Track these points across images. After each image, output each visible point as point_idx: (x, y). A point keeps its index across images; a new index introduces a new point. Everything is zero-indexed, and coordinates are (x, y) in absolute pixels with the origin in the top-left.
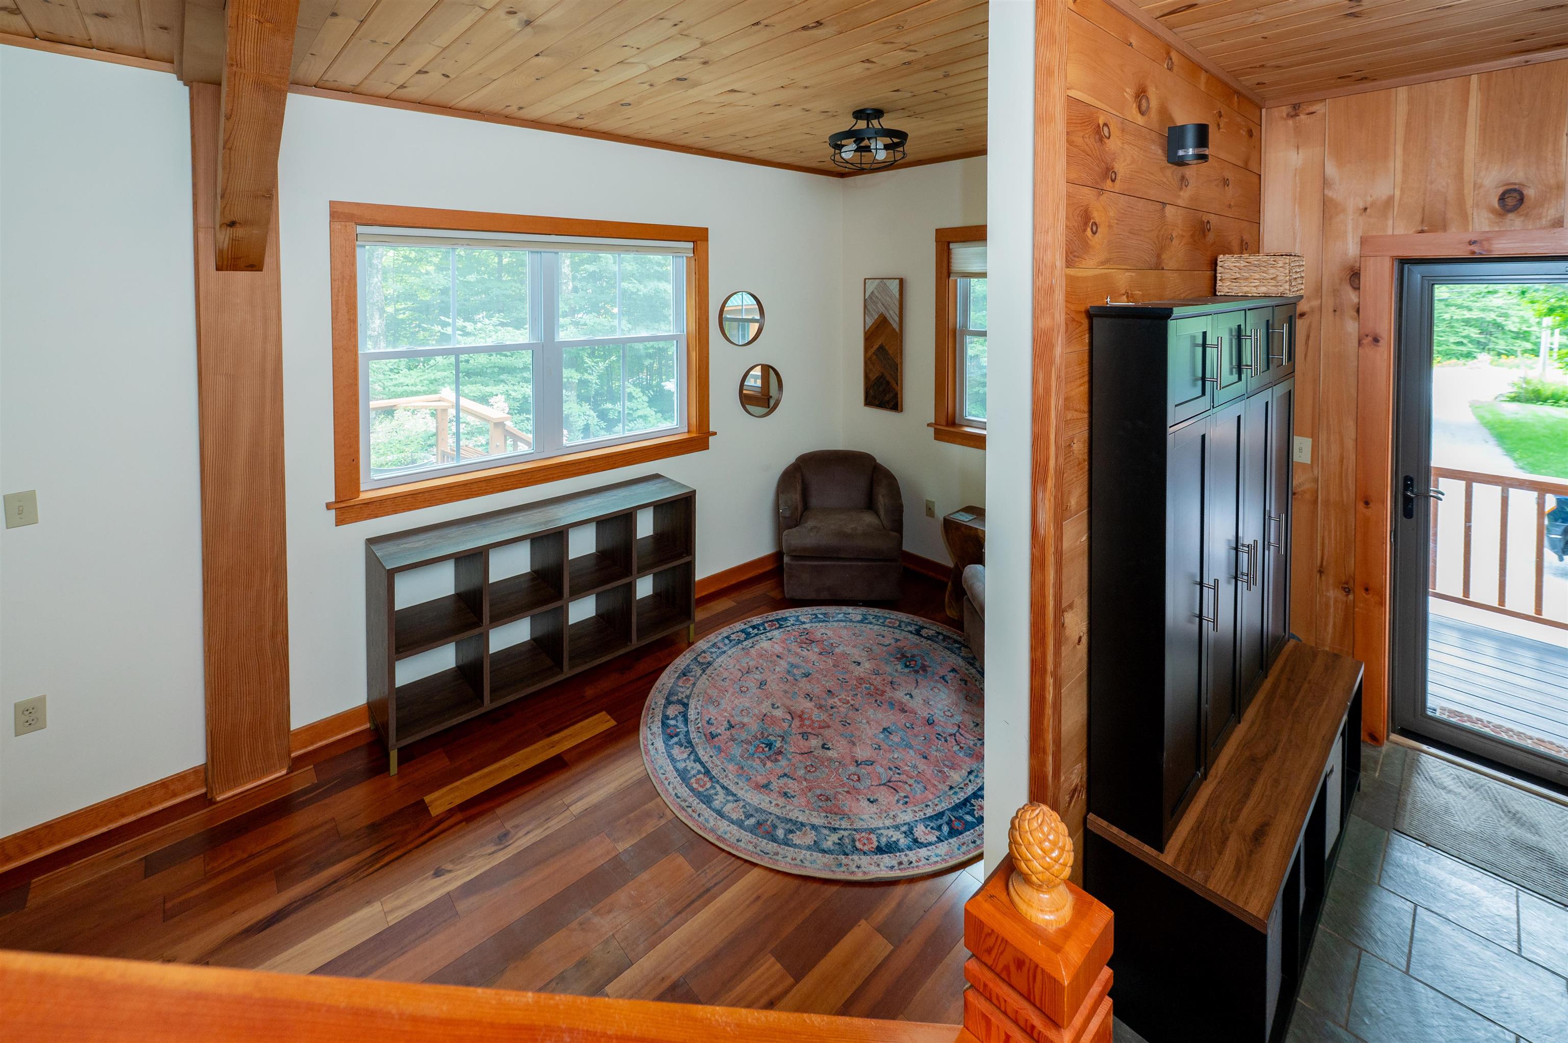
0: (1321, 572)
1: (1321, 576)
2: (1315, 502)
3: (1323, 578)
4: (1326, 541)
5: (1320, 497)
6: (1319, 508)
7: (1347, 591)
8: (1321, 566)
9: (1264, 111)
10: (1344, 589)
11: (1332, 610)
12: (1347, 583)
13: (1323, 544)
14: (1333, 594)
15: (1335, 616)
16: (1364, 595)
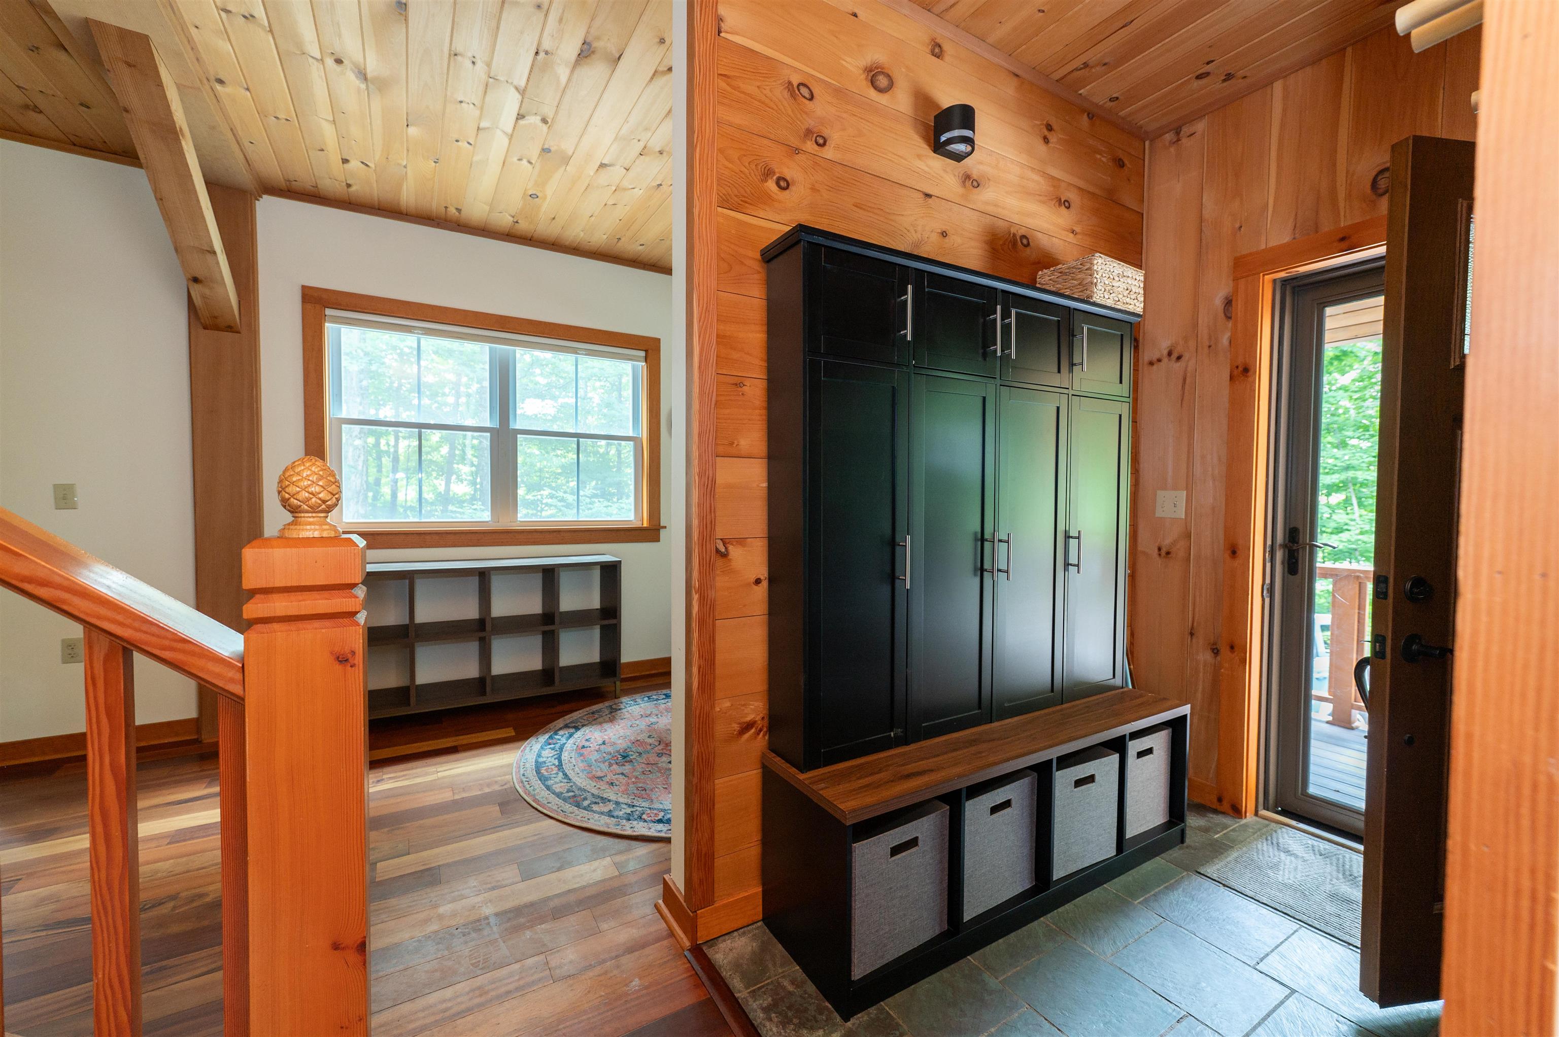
0: (1192, 634)
1: (1192, 639)
2: (1188, 559)
3: (1194, 640)
4: (1198, 599)
5: (1192, 553)
6: (1191, 565)
7: (1216, 652)
8: (1192, 628)
9: (1147, 143)
10: (1213, 650)
11: (1201, 675)
12: (1215, 644)
13: (1194, 604)
14: (1205, 656)
15: (1204, 681)
16: (1229, 653)
